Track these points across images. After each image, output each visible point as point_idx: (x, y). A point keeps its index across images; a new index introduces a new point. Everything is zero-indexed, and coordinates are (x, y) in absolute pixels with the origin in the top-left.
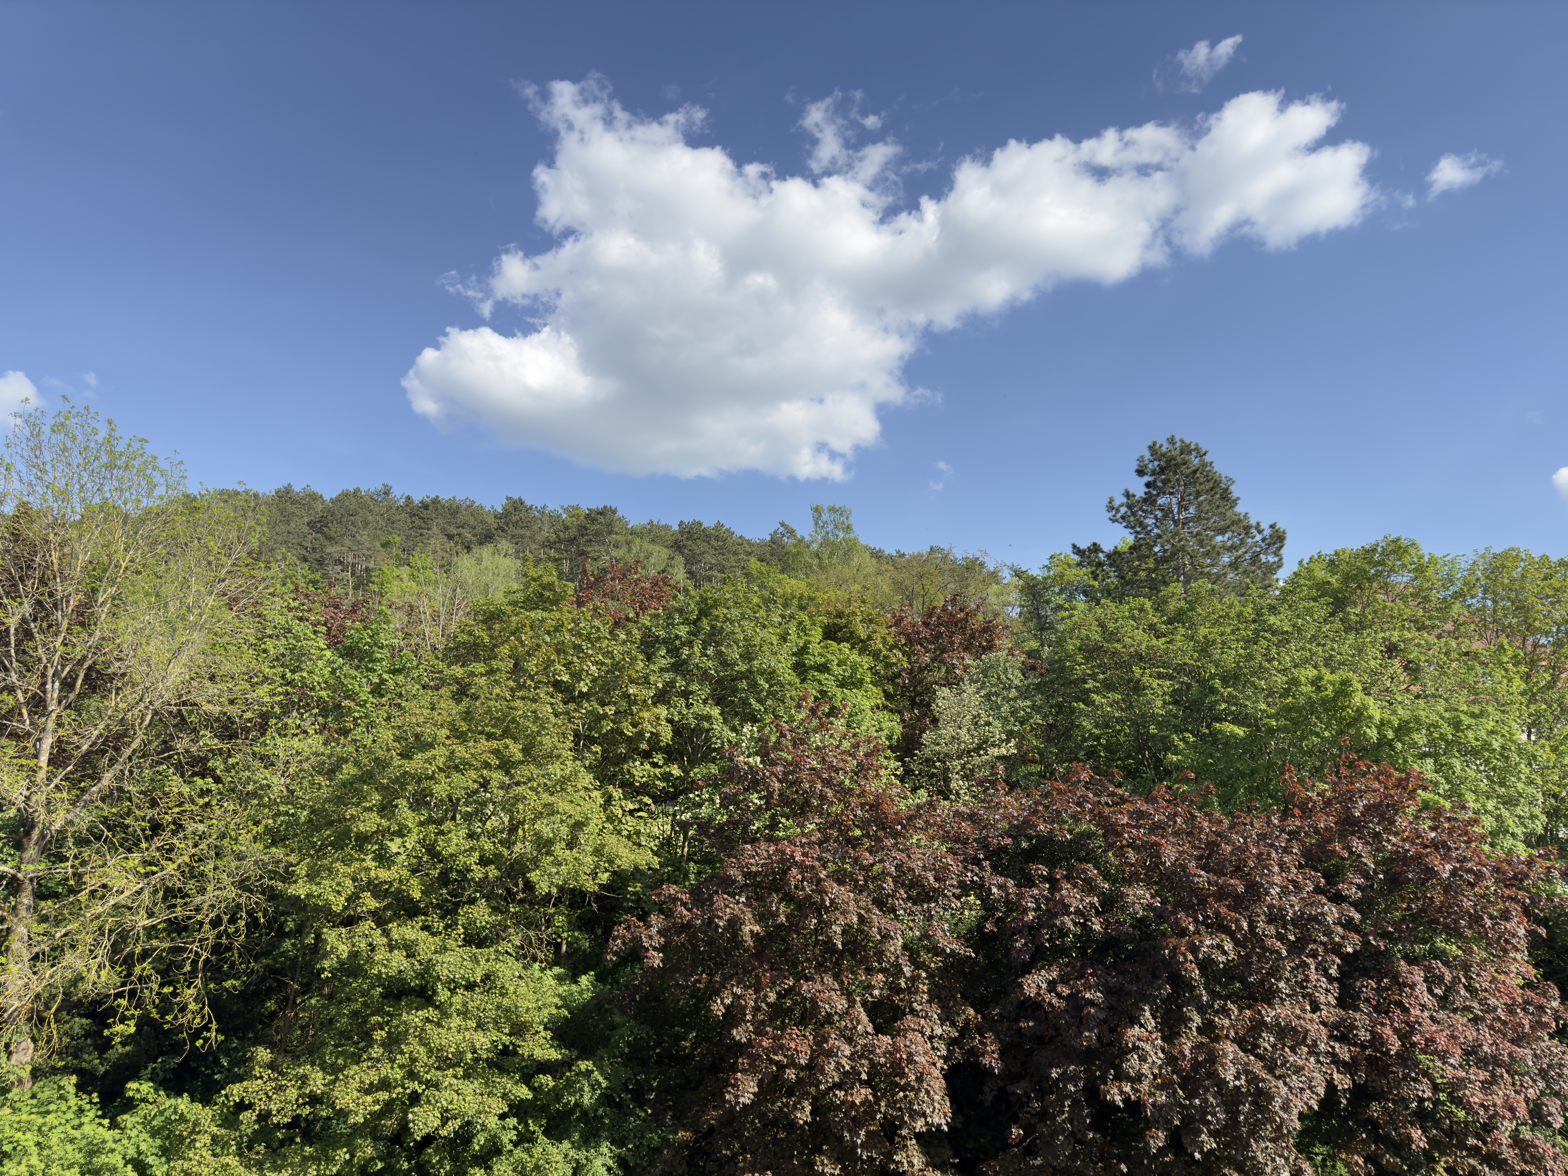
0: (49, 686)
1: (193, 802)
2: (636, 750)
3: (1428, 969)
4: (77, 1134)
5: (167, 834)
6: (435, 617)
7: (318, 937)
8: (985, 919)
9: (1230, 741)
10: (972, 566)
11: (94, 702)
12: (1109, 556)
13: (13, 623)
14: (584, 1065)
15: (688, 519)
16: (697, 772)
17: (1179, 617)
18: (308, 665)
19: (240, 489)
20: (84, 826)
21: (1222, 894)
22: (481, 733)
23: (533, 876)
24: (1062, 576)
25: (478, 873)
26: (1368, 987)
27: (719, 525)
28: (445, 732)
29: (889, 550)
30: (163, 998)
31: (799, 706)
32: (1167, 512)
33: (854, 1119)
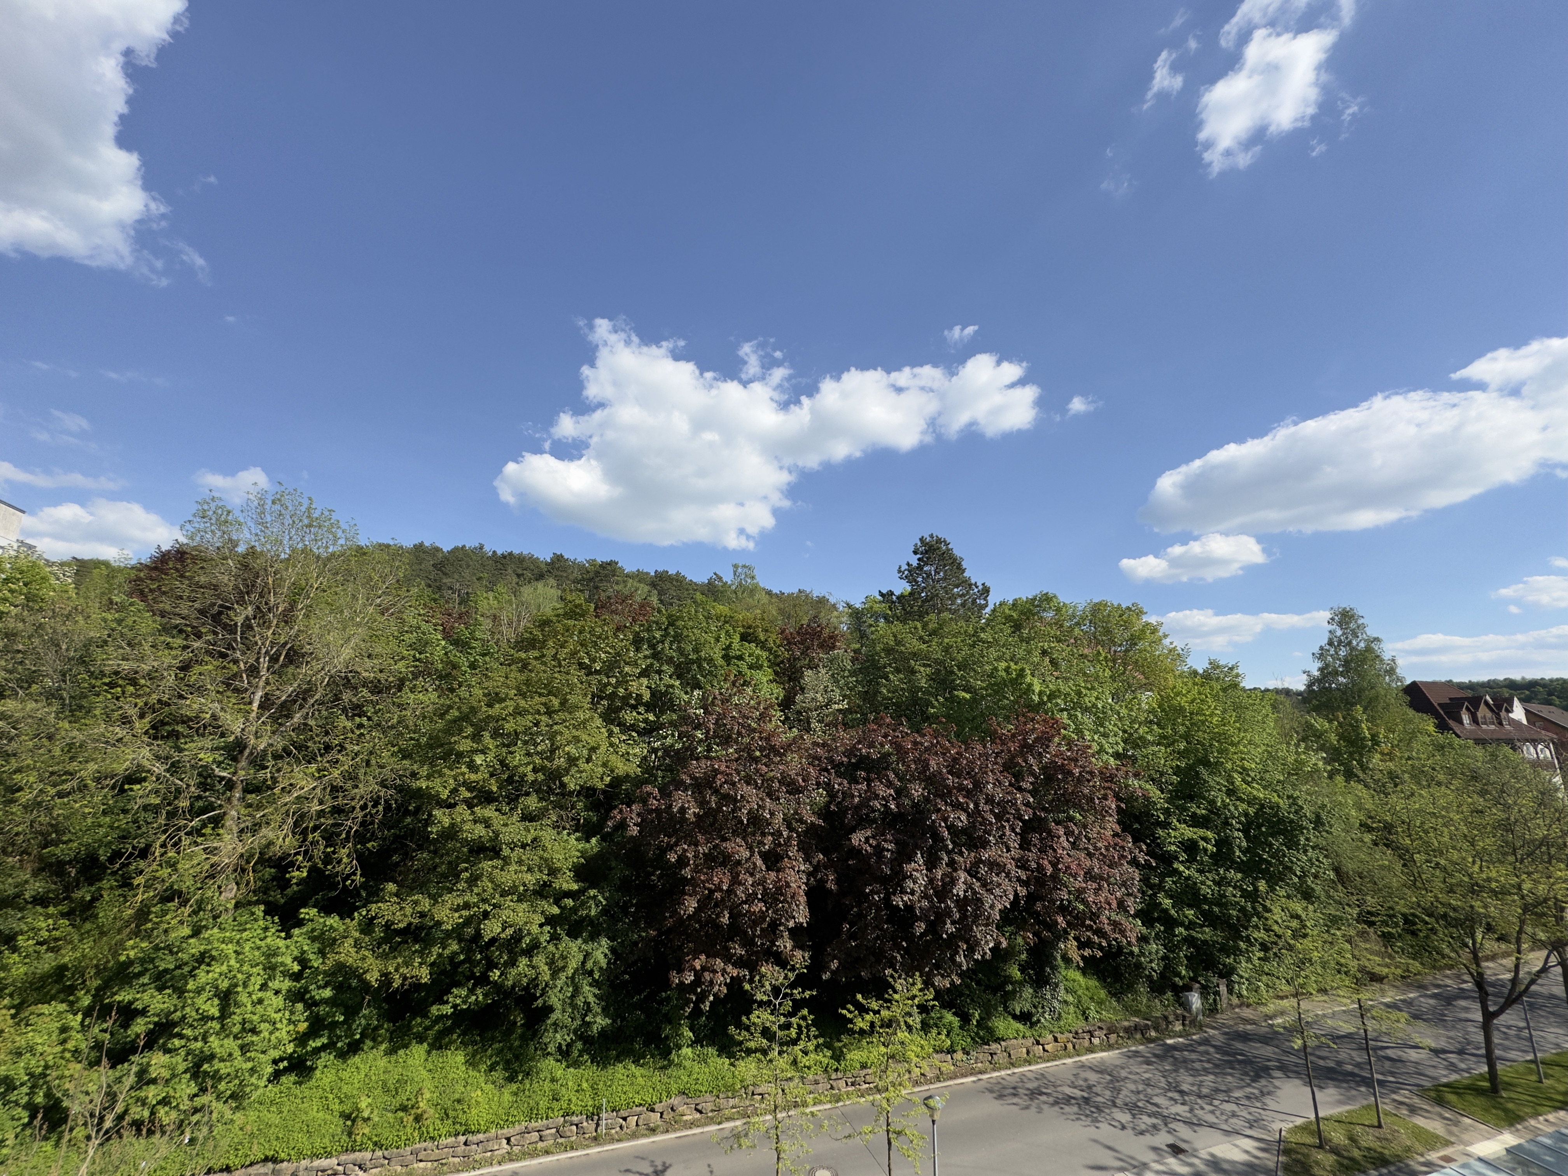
0: (262, 660)
1: (353, 732)
2: (628, 704)
3: (1066, 827)
4: (263, 944)
5: (335, 751)
6: (510, 624)
7: (430, 815)
8: (830, 803)
9: (960, 702)
10: (822, 601)
11: (291, 669)
12: (898, 598)
13: (240, 620)
14: (592, 892)
15: (660, 569)
16: (664, 718)
17: (934, 633)
18: (429, 649)
19: (391, 543)
20: (280, 747)
21: (961, 788)
22: (536, 692)
23: (566, 779)
24: (871, 608)
25: (531, 777)
26: (1035, 838)
27: (678, 574)
28: (514, 692)
29: (776, 590)
30: (327, 855)
31: (725, 680)
32: (929, 575)
33: (753, 921)
